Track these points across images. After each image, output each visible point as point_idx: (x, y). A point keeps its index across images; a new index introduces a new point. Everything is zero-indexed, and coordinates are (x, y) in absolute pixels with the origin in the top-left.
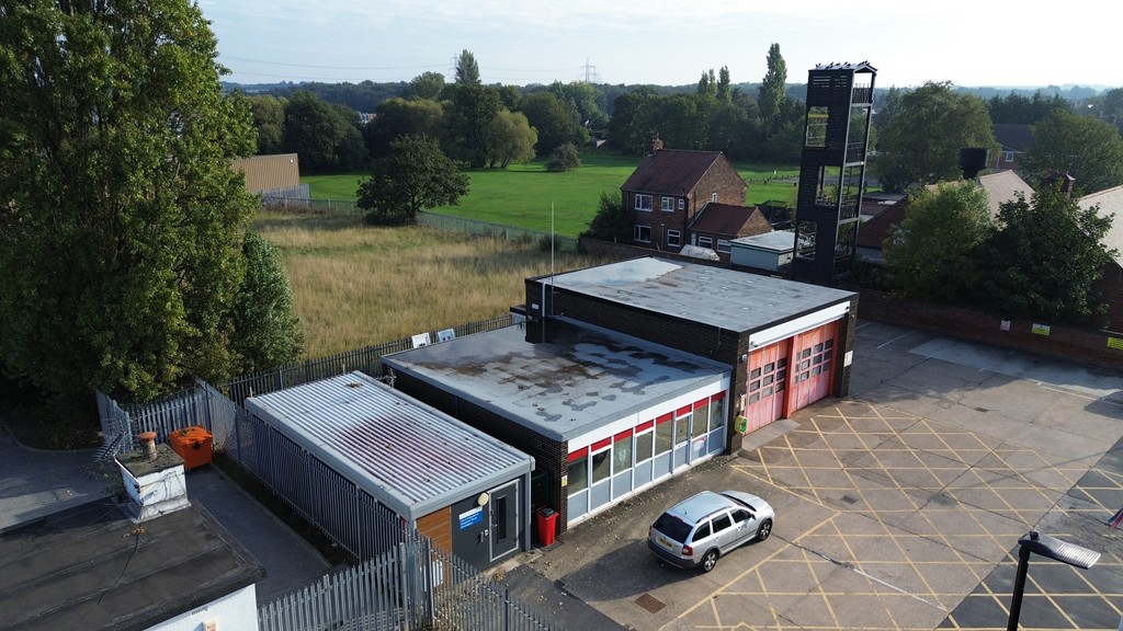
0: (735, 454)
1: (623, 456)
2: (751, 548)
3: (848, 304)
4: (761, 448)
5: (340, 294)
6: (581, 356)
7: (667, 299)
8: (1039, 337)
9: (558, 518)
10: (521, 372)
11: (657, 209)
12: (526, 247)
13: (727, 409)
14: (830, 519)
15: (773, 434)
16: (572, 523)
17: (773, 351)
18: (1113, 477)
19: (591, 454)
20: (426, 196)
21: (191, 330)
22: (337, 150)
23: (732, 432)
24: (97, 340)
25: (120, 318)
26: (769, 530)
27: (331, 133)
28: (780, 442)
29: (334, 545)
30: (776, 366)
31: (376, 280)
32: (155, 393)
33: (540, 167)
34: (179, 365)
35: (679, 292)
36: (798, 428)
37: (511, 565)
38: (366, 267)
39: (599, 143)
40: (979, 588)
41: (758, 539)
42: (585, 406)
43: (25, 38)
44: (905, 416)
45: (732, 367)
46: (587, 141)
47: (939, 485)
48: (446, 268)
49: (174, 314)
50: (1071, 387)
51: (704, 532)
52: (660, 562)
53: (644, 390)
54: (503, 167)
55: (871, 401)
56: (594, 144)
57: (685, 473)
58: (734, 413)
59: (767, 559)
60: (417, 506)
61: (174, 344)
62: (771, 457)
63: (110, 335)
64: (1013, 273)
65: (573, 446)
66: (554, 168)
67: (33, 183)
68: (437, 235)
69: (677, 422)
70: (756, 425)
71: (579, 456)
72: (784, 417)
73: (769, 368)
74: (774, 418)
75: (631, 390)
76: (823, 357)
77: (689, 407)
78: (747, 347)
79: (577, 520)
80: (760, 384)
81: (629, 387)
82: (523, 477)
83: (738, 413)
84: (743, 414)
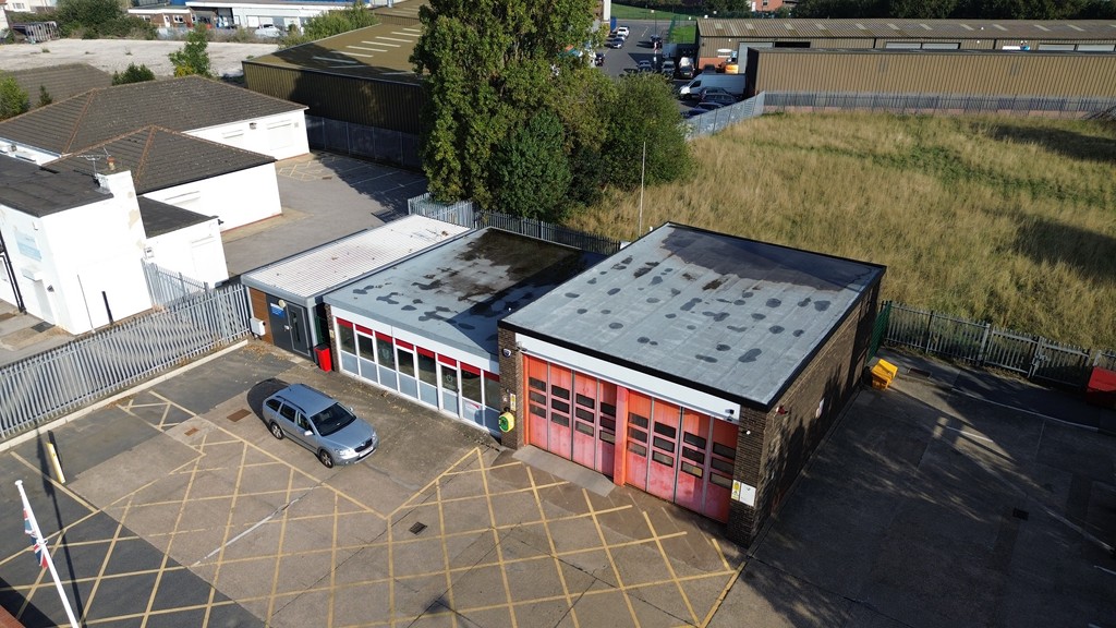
1: (386, 354)
3: (736, 407)
9: (333, 362)
15: (561, 472)
16: (344, 372)
17: (590, 385)
19: (355, 331)
30: (598, 406)
51: (274, 405)
57: (449, 420)
59: (294, 469)
69: (443, 367)
70: (566, 452)
71: (346, 326)
72: (611, 478)
73: (581, 398)
74: (599, 467)
75: (430, 315)
76: (707, 461)
77: (453, 362)
78: (512, 344)
79: (352, 374)
80: (565, 408)
81: (440, 313)
82: (306, 309)
83: (507, 409)
84: (515, 414)
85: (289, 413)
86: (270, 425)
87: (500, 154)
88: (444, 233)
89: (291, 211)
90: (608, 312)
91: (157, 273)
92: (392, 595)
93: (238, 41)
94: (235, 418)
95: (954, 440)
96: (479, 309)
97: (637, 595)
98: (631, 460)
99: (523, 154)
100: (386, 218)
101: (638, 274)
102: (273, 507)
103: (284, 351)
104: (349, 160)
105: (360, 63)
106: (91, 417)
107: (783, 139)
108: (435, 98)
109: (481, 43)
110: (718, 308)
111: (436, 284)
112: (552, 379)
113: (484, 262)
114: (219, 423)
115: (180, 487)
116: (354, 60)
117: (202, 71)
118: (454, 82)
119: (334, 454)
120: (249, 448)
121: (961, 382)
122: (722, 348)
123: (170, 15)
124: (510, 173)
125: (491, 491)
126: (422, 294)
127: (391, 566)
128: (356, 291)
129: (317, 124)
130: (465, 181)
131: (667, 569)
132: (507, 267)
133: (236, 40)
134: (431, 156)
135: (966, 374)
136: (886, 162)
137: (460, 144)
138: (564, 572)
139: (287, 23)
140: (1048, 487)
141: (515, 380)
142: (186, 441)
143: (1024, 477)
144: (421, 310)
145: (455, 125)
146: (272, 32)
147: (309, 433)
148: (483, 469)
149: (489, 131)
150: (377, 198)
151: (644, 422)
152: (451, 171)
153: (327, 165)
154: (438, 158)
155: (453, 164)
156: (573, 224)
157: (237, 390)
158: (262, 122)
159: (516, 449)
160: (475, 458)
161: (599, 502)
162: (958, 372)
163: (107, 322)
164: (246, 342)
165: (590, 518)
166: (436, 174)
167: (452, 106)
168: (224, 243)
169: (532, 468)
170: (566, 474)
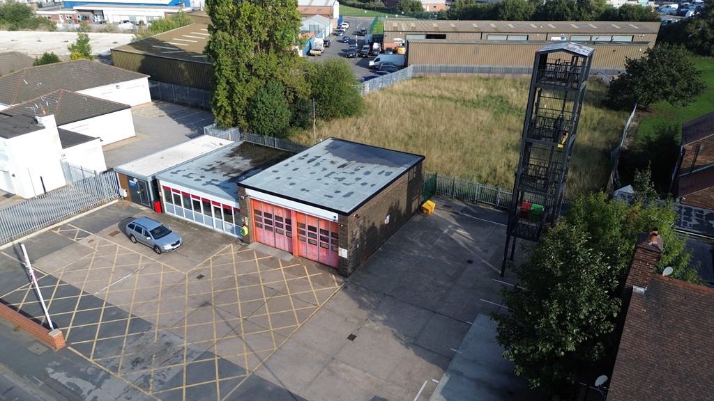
0: (244, 244)
1: (187, 203)
3: (337, 215)
4: (252, 250)
9: (162, 208)
16: (167, 213)
17: (280, 211)
19: (172, 192)
30: (284, 220)
37: (144, 208)
42: (187, 177)
53: (210, 185)
57: (219, 233)
69: (215, 207)
70: (273, 244)
71: (167, 190)
72: (292, 254)
73: (277, 218)
74: (287, 250)
75: (208, 183)
76: (330, 241)
77: (219, 204)
78: (244, 193)
79: (171, 214)
80: (270, 223)
81: (213, 182)
82: (147, 182)
83: (244, 225)
84: (248, 227)
85: (139, 230)
86: (130, 237)
87: (252, 103)
88: (221, 144)
89: (141, 134)
90: (290, 178)
91: (69, 166)
92: (186, 301)
93: (107, 32)
94: (113, 235)
95: (452, 234)
96: (233, 180)
97: (296, 297)
98: (300, 245)
99: (264, 103)
100: (192, 137)
101: (309, 162)
102: (132, 271)
103: (137, 205)
104: (174, 105)
105: (180, 50)
106: (39, 236)
107: (418, 92)
108: (217, 74)
109: (240, 46)
110: (342, 175)
111: (213, 169)
112: (264, 210)
113: (239, 158)
114: (104, 237)
115: (87, 264)
116: (177, 47)
117: (86, 55)
118: (227, 65)
119: (161, 247)
120: (120, 247)
121: (465, 210)
122: (337, 192)
123: (64, 15)
124: (257, 113)
125: (236, 261)
126: (205, 174)
127: (187, 291)
128: (171, 173)
129: (154, 86)
130: (235, 117)
131: (310, 287)
132: (250, 160)
133: (106, 31)
134: (215, 103)
135: (468, 207)
136: (469, 104)
137: (230, 98)
138: (265, 290)
139: (138, 20)
140: (486, 251)
141: (247, 210)
142: (89, 245)
143: (477, 248)
144: (204, 181)
145: (228, 87)
146: (129, 26)
147: (149, 238)
148: (233, 253)
149: (245, 91)
150: (189, 126)
151: (303, 226)
152: (226, 112)
153: (161, 109)
154: (219, 105)
155: (227, 108)
156: (294, 139)
157: (114, 222)
158: (123, 85)
159: (249, 243)
160: (230, 248)
161: (285, 263)
162: (465, 205)
163: (43, 192)
164: (117, 201)
165: (280, 270)
166: (219, 114)
167: (226, 78)
168: (104, 152)
169: (256, 252)
170: (271, 253)
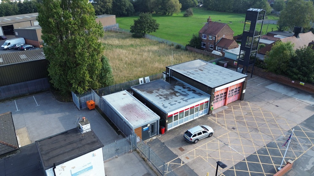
0: (210, 115)
1: (181, 116)
2: (207, 139)
3: (245, 78)
4: (217, 113)
5: (124, 62)
6: (176, 90)
7: (199, 76)
8: (301, 86)
9: (165, 129)
10: (161, 93)
11: (207, 39)
12: (172, 47)
13: (209, 104)
14: (227, 133)
15: (221, 110)
16: (168, 130)
17: (223, 91)
18: (302, 128)
19: (173, 116)
20: (148, 30)
21: (90, 80)
22: (126, 10)
23: (210, 109)
24: (72, 82)
25: (76, 77)
26: (212, 135)
27: (125, 5)
28: (222, 112)
29: (119, 130)
30: (223, 94)
31: (133, 57)
32: (83, 92)
33: (182, 14)
34: (88, 86)
35: (202, 73)
36: (228, 109)
37: (154, 138)
38: (131, 53)
39: (201, 6)
40: (255, 153)
41: (209, 136)
42: (173, 104)
43: (55, 17)
44: (256, 107)
45: (210, 95)
46: (197, 5)
47: (257, 126)
48: (151, 53)
49: (87, 76)
50: (304, 101)
51: (195, 135)
52: (185, 141)
53: (188, 101)
54: (171, 15)
55: (249, 102)
56: (199, 6)
57: (197, 119)
58: (210, 106)
59: (210, 142)
60: (135, 127)
61: (87, 82)
62: (219, 115)
63: (74, 80)
64: (295, 70)
65: (169, 114)
66: (185, 16)
67: (58, 49)
68: (150, 42)
69: (195, 108)
70: (217, 108)
71: (170, 116)
72: (225, 105)
73: (221, 95)
76: (237, 91)
77: (198, 105)
78: (214, 91)
79: (170, 129)
84: (213, 106)
85: (200, 134)
94: (183, 150)
97: (254, 111)
103: (147, 140)
112: (216, 94)
114: (184, 153)
142: (192, 159)
159: (212, 113)
